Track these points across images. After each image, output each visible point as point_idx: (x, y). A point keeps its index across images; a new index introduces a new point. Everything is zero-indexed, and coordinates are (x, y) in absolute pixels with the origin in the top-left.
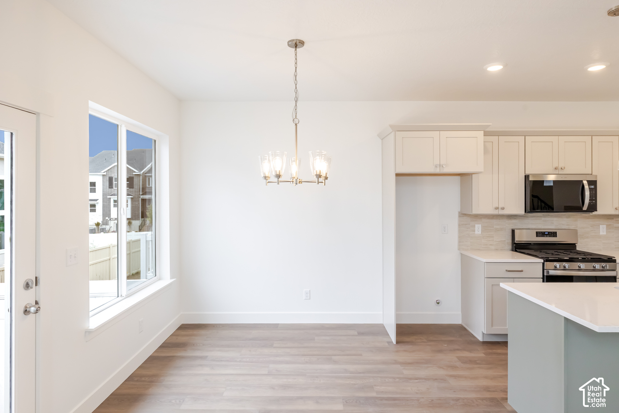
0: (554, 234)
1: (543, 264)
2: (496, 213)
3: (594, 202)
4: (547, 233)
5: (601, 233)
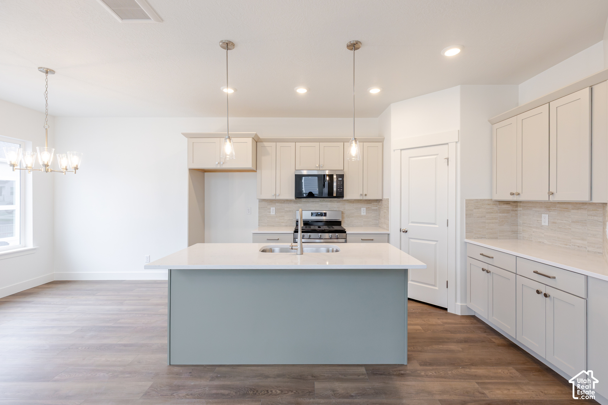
0: (324, 214)
1: (294, 234)
2: (274, 198)
3: (341, 190)
4: (320, 213)
5: (362, 214)
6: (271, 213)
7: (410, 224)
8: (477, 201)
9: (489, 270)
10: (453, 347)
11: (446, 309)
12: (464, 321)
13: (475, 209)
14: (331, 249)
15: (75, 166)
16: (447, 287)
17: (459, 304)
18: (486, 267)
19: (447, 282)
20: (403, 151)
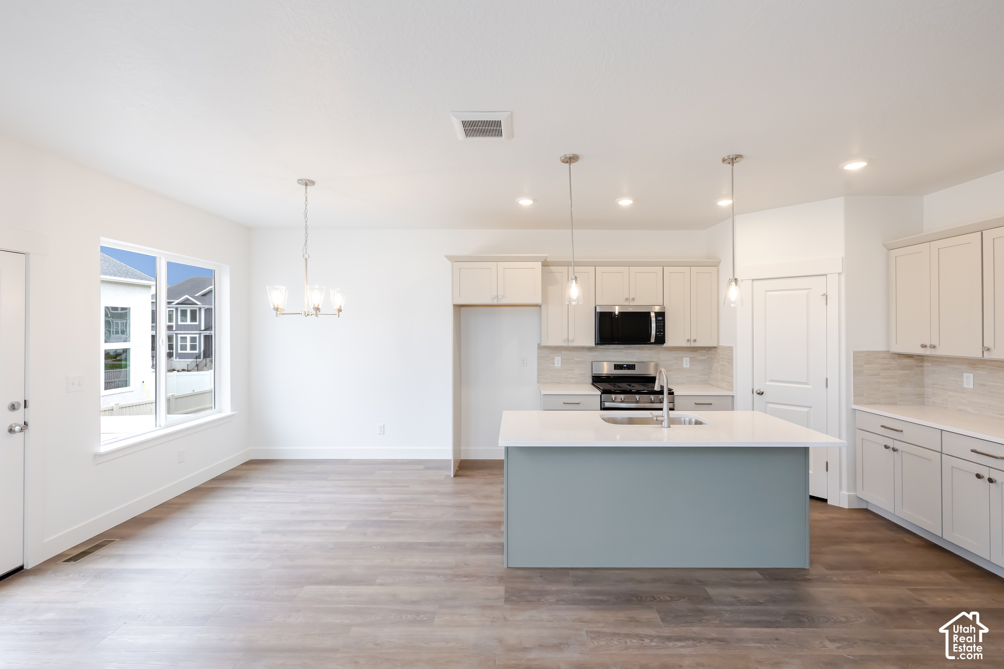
0: (631, 367)
1: (601, 396)
2: (566, 344)
3: (662, 333)
4: (627, 365)
5: (685, 366)
6: (556, 365)
7: (767, 383)
8: (869, 353)
9: (896, 447)
10: (858, 548)
11: (825, 500)
12: (855, 515)
13: (866, 364)
14: (688, 419)
15: (338, 307)
16: (827, 470)
17: (845, 492)
18: (890, 443)
19: (827, 463)
20: (755, 282)
